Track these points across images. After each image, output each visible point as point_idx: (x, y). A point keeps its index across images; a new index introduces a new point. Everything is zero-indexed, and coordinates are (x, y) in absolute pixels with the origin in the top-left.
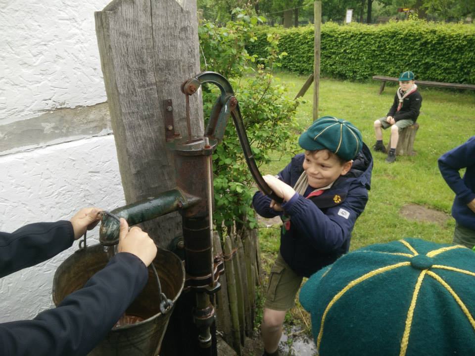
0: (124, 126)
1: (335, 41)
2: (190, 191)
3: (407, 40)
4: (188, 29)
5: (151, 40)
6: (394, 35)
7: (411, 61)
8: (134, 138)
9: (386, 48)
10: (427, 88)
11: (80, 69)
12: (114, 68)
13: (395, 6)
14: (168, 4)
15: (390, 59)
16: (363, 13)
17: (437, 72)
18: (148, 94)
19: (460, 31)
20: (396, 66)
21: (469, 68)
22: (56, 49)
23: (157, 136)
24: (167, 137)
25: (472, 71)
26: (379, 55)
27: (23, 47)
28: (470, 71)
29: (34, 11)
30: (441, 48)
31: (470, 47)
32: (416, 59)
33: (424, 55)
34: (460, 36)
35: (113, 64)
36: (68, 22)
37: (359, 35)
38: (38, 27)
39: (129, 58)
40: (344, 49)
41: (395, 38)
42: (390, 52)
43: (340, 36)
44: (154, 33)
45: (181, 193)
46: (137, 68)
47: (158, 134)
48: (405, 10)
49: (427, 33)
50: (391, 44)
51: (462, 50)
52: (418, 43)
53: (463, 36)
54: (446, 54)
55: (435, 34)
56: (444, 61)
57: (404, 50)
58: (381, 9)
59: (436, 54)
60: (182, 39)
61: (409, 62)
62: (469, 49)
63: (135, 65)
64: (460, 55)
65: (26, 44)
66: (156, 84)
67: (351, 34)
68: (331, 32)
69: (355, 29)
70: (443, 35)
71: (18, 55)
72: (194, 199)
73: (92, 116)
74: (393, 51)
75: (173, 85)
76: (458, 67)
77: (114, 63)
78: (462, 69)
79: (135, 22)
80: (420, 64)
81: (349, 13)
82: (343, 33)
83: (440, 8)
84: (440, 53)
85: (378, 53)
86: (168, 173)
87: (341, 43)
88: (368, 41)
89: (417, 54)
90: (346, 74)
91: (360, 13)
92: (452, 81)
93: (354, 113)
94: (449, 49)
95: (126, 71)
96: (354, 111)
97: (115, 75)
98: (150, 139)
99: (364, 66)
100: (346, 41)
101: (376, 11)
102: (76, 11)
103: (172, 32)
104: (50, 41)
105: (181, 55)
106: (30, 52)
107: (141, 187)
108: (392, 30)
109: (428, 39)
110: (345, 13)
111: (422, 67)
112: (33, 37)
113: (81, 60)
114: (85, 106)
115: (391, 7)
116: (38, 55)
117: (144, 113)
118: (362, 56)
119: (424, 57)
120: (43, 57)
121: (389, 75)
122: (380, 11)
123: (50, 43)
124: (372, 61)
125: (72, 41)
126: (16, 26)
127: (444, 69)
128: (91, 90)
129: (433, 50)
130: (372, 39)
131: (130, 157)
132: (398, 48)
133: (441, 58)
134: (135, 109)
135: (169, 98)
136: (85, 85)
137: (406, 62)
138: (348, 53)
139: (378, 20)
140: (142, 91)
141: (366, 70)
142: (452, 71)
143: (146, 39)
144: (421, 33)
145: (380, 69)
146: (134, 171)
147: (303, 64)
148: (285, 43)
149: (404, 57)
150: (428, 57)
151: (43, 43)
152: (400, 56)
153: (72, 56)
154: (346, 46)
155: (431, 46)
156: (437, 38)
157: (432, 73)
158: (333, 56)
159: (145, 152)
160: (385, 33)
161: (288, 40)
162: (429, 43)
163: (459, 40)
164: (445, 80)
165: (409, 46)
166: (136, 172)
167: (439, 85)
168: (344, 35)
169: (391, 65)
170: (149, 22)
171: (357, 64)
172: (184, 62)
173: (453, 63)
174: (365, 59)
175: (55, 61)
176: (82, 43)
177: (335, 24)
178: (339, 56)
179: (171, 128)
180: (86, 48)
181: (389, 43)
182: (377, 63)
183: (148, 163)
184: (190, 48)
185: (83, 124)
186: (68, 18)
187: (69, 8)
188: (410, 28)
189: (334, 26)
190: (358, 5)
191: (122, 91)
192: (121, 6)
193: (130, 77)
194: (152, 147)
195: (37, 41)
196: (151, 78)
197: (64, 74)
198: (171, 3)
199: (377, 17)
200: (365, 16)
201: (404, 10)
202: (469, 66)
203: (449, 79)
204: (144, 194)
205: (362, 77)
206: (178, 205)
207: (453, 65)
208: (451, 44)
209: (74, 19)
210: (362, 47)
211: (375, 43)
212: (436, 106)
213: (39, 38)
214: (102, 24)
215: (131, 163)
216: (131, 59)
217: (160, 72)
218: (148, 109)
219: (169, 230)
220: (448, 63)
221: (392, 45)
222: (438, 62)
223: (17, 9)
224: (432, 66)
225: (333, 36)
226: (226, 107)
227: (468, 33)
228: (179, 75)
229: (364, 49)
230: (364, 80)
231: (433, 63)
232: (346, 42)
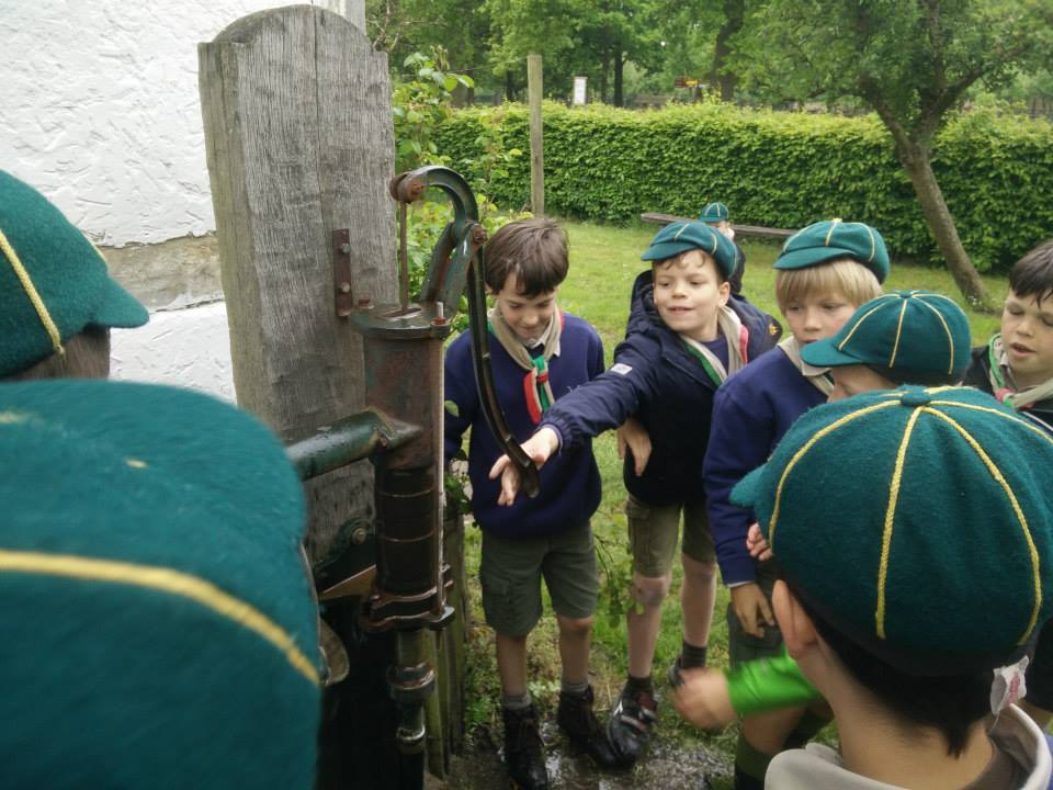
0: (257, 282)
1: (562, 139)
2: (401, 413)
3: (703, 142)
4: (383, 88)
5: (315, 108)
6: (677, 131)
7: (712, 185)
8: (275, 307)
9: (663, 158)
10: (744, 240)
11: (137, 163)
12: (242, 159)
13: (670, 74)
14: (348, 38)
15: (672, 180)
16: (605, 85)
17: (762, 207)
18: (305, 217)
19: (802, 128)
20: (683, 196)
21: (821, 199)
22: (90, 119)
23: (318, 304)
24: (338, 306)
25: (826, 206)
26: (650, 170)
27: (22, 110)
28: (823, 206)
29: (50, 34)
30: (767, 161)
31: (821, 160)
32: (721, 182)
33: (735, 173)
34: (802, 138)
35: (242, 152)
36: (118, 62)
37: (610, 129)
38: (56, 68)
39: (272, 143)
40: (581, 156)
41: (679, 138)
42: (671, 166)
43: (570, 130)
44: (320, 94)
45: (382, 418)
46: (285, 162)
47: (321, 300)
48: (691, 83)
49: (740, 130)
50: (672, 149)
51: (807, 165)
52: (725, 149)
53: (807, 138)
54: (776, 172)
55: (756, 132)
56: (774, 186)
57: (697, 164)
58: (640, 79)
59: (758, 172)
60: (369, 108)
61: (708, 186)
62: (820, 164)
63: (282, 156)
64: (803, 176)
65: (31, 103)
66: (319, 196)
67: (593, 126)
68: (552, 120)
69: (601, 116)
70: (769, 135)
71: (14, 128)
72: (409, 429)
73: (157, 267)
74: (677, 163)
75: (352, 200)
76: (801, 198)
77: (245, 150)
78: (808, 201)
79: (286, 68)
80: (729, 191)
81: (580, 85)
82: (577, 125)
83: (768, 81)
84: (766, 170)
85: (648, 168)
86: (336, 384)
87: (574, 143)
88: (628, 143)
89: (722, 172)
90: (587, 209)
91: (600, 85)
92: (790, 226)
93: (610, 288)
94: (782, 162)
95: (267, 167)
96: (610, 284)
97: (245, 176)
98: (306, 310)
99: (622, 193)
100: (583, 140)
101: (630, 84)
102: (135, 40)
103: (353, 93)
104: (80, 100)
105: (369, 139)
106: (38, 122)
107: (285, 412)
108: (674, 122)
109: (742, 143)
110: (572, 83)
111: (734, 197)
112: (46, 90)
113: (141, 145)
114: (145, 242)
115: (662, 75)
116: (54, 128)
117: (296, 257)
118: (617, 172)
119: (736, 179)
120: (63, 133)
121: (672, 213)
122: (638, 83)
123: (80, 105)
124: (636, 182)
125: (124, 103)
126: (12, 63)
127: (774, 202)
128: (158, 209)
129: (752, 163)
130: (635, 138)
131: (267, 346)
132: (686, 157)
133: (768, 179)
134: (278, 246)
135: (344, 227)
136: (146, 199)
137: (703, 187)
138: (589, 166)
139: (637, 101)
140: (293, 211)
141: (625, 201)
142: (789, 205)
143: (304, 104)
144: (728, 130)
145: (654, 199)
146: (272, 377)
147: (497, 186)
148: (455, 139)
149: (698, 177)
150: (744, 177)
151: (66, 103)
152: (690, 175)
153: (123, 134)
154: (583, 150)
155: (749, 157)
156: (759, 140)
157: (753, 209)
158: (559, 171)
159: (297, 338)
160: (661, 127)
161: (463, 133)
162: (744, 150)
163: (801, 145)
164: (778, 224)
165: (707, 154)
166: (277, 381)
167: (769, 234)
168: (580, 127)
169: (673, 191)
170: (311, 71)
171: (608, 188)
172: (373, 154)
173: (790, 190)
174: (623, 177)
175: (88, 145)
176: (144, 107)
177: (558, 105)
178: (571, 170)
179: (346, 288)
180: (151, 119)
181: (668, 148)
182: (647, 187)
183: (301, 361)
184: (385, 127)
185: (139, 282)
186: (118, 54)
187: (121, 33)
188: (707, 118)
189: (558, 109)
190: (596, 67)
191: (256, 208)
192: (261, 33)
193: (272, 180)
194: (309, 329)
195: (53, 98)
196: (312, 183)
197: (106, 172)
198: (353, 36)
199: (634, 96)
200: (611, 92)
201: (688, 83)
202: (821, 196)
203: (784, 221)
204: (291, 426)
205: (618, 216)
206: (378, 443)
207: (791, 195)
208: (785, 152)
209: (129, 55)
210: (617, 154)
211: (641, 147)
212: (765, 274)
213: (58, 93)
214: (220, 69)
215: (269, 359)
216: (275, 143)
217: (328, 172)
218: (305, 248)
219: (336, 506)
220: (782, 191)
221: (675, 152)
222: (762, 187)
223: (15, 27)
224: (752, 196)
225: (557, 129)
226: (465, 244)
227: (817, 133)
228: (362, 180)
229: (620, 158)
230: (622, 220)
231: (752, 190)
232: (584, 143)
